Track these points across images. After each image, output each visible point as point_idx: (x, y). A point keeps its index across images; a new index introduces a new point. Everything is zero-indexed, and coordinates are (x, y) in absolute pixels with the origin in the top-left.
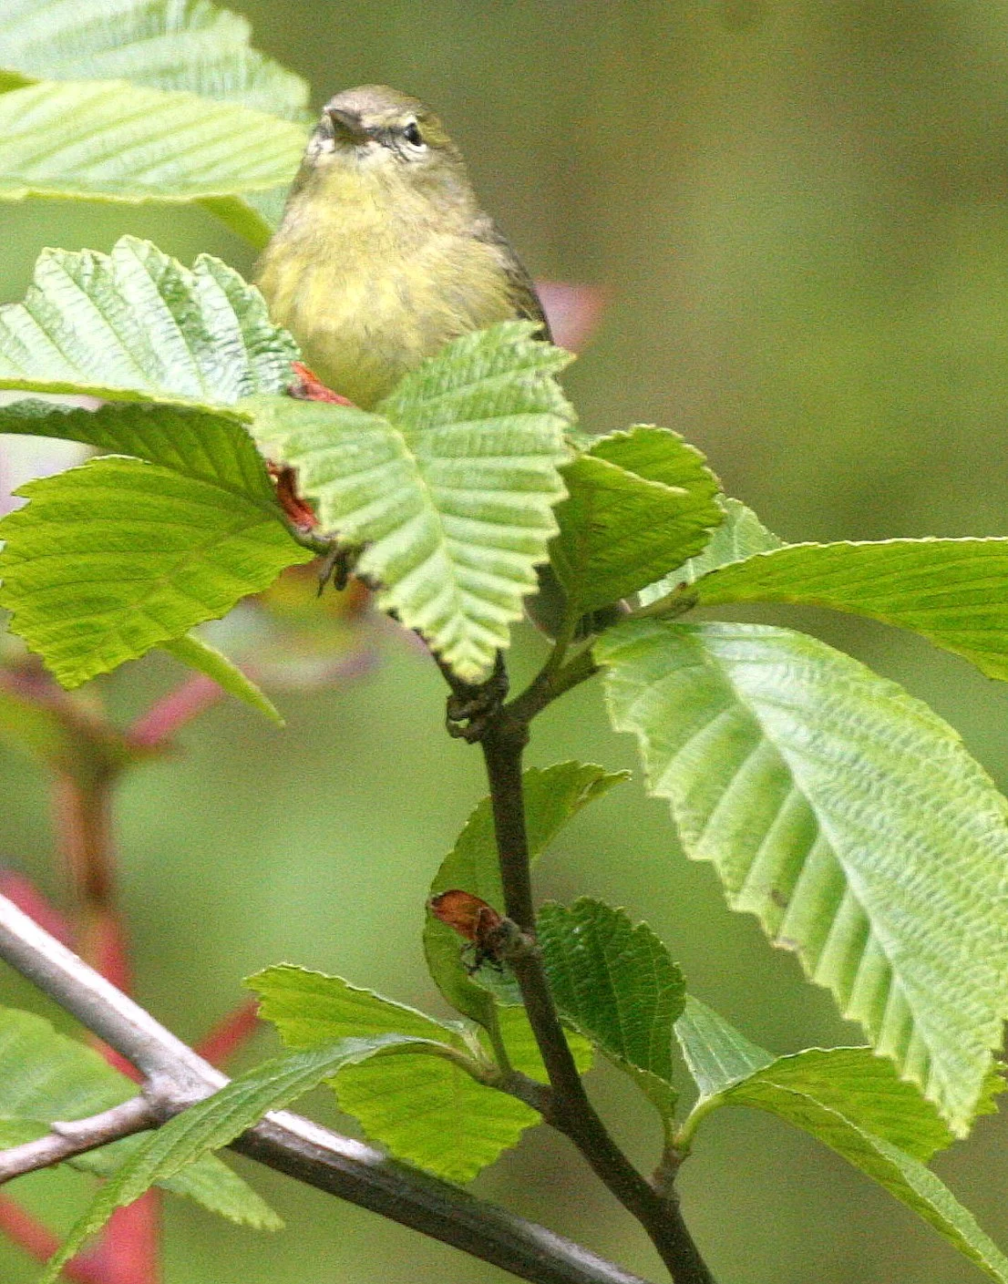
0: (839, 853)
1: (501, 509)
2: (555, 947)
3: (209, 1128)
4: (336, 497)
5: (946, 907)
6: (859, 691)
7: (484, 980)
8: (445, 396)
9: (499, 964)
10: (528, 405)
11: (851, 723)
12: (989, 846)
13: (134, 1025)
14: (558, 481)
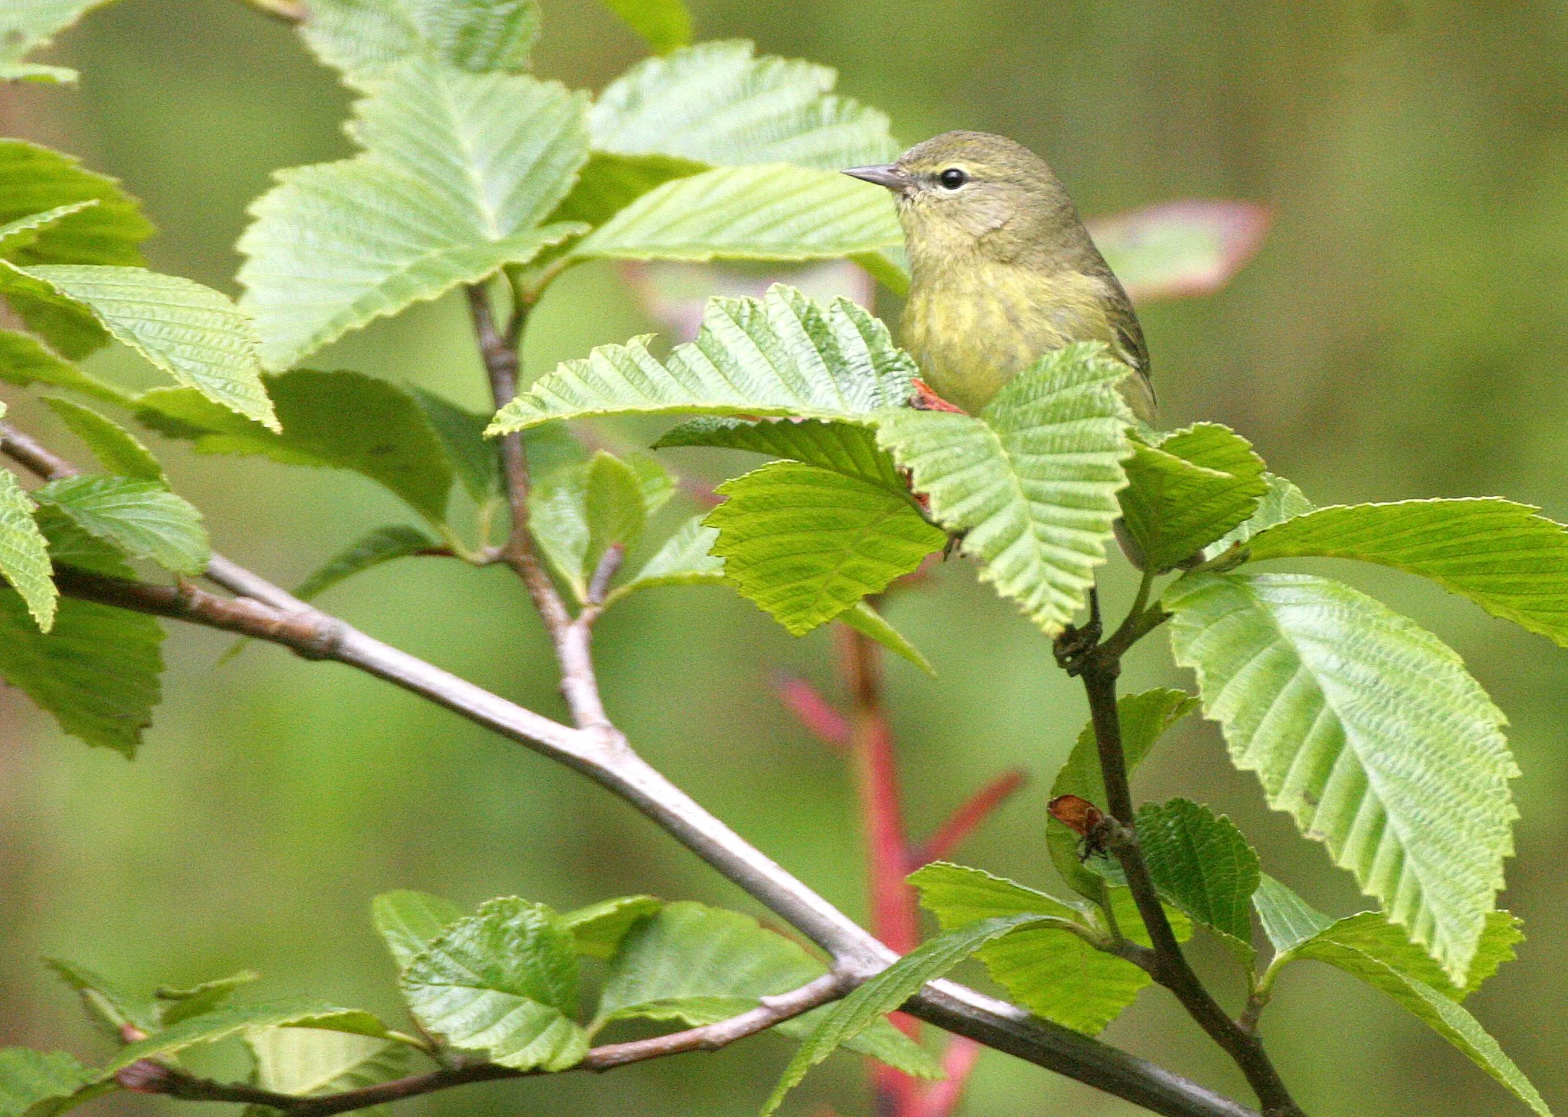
0: (1361, 758)
1: (1076, 496)
2: (1154, 838)
3: (881, 997)
4: (943, 492)
5: (1450, 799)
6: (1379, 626)
7: (1095, 866)
8: (1032, 403)
9: (1104, 853)
10: (1097, 412)
11: (1373, 652)
12: (1485, 748)
13: (822, 916)
14: (1121, 472)
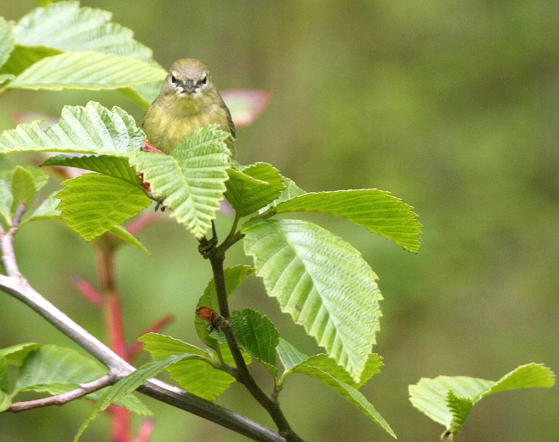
0: (319, 292)
1: (208, 184)
2: (237, 324)
3: (129, 385)
4: (155, 182)
5: (354, 308)
6: (327, 240)
7: (214, 335)
8: (190, 149)
9: (218, 330)
10: (216, 150)
11: (325, 250)
12: (369, 288)
13: (105, 352)
14: (226, 174)
